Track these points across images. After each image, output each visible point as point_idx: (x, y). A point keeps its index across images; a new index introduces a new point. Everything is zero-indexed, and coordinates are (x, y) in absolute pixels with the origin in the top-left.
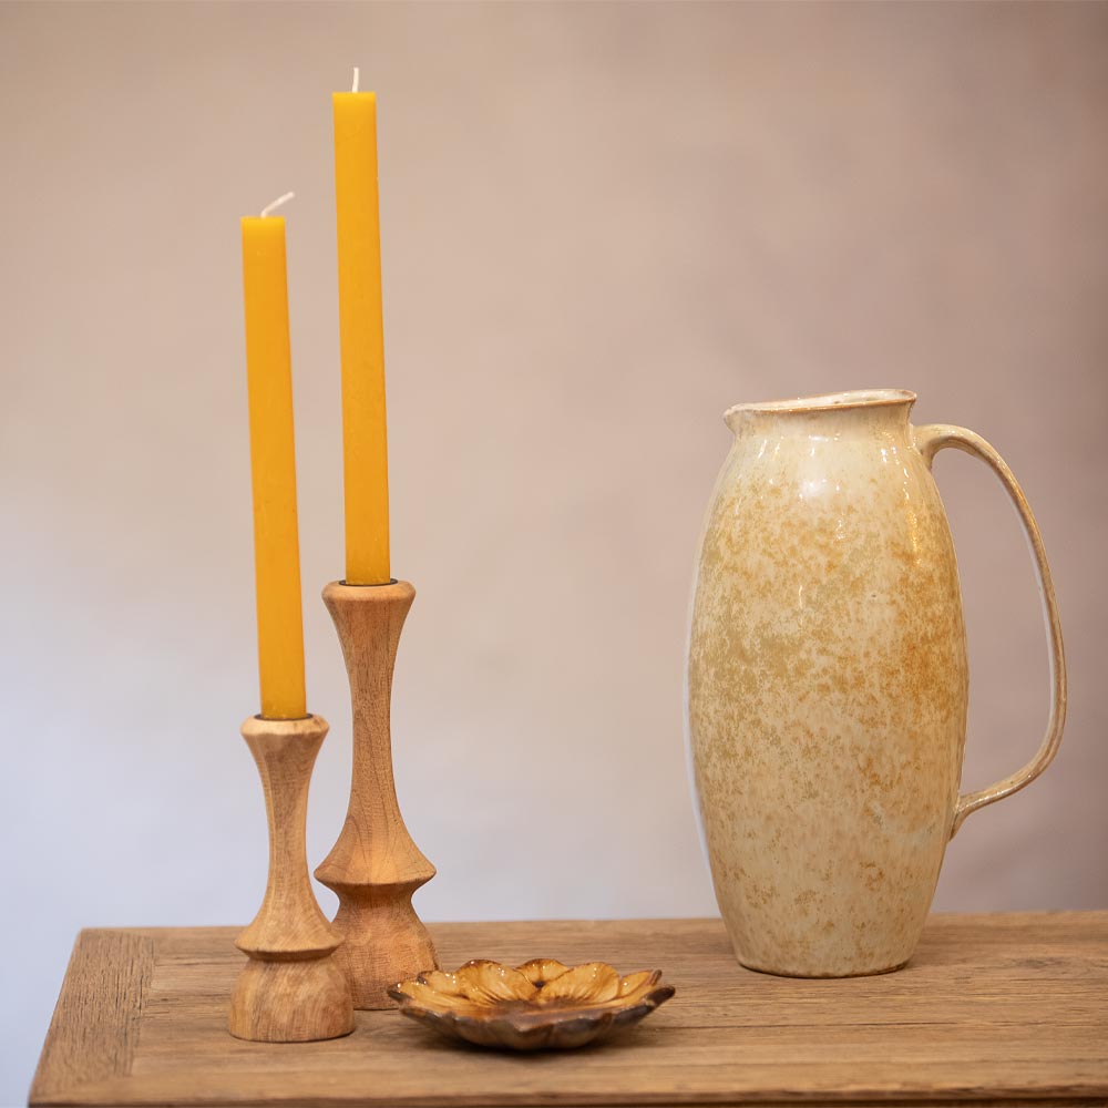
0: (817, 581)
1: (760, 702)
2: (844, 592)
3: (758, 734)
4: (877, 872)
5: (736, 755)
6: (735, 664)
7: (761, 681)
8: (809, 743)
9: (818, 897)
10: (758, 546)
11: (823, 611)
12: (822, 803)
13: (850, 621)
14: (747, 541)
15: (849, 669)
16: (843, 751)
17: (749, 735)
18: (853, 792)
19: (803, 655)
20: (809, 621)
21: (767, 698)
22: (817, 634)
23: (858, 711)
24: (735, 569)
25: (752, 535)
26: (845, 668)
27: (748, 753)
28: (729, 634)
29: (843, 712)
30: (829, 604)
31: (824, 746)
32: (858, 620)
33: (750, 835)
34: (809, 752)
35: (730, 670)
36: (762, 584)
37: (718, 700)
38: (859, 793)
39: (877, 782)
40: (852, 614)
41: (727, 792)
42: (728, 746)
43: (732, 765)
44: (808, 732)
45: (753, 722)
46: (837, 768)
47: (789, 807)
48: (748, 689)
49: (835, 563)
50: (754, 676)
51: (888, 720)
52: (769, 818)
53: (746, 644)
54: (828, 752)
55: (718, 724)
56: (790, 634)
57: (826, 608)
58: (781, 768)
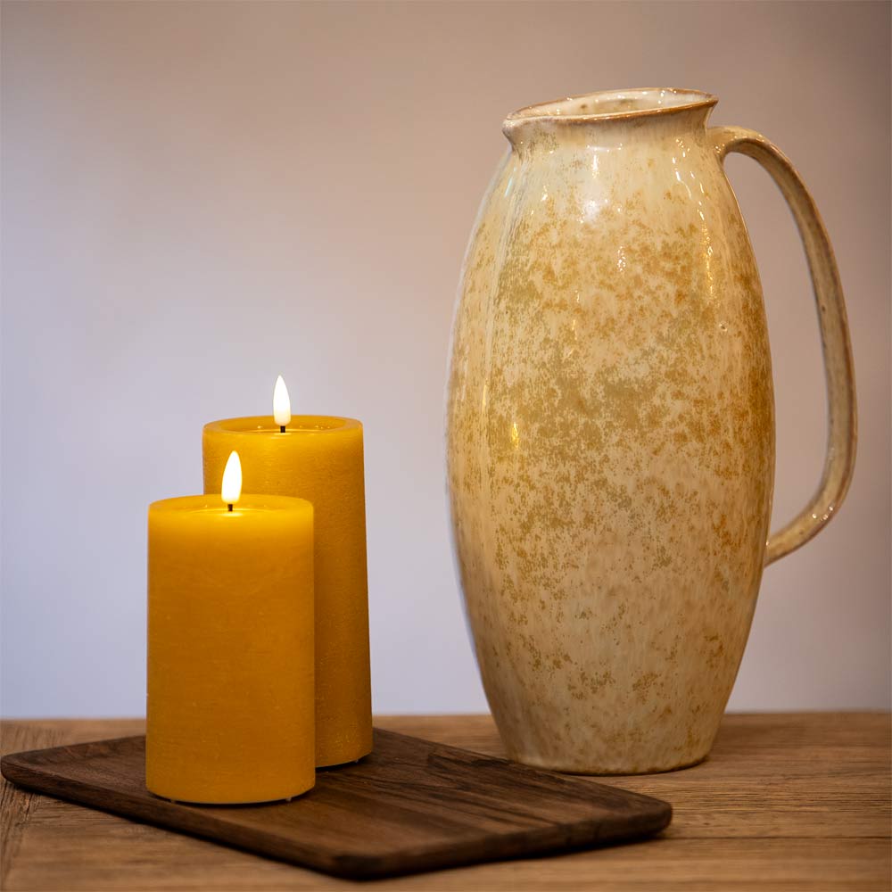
0: (666, 314)
1: (606, 459)
2: (696, 325)
3: (603, 494)
4: (718, 645)
5: (572, 522)
6: (570, 418)
7: (606, 435)
8: (665, 501)
9: (659, 680)
10: (593, 276)
11: (676, 348)
12: (675, 571)
13: (703, 357)
14: (576, 273)
15: (705, 413)
16: (699, 509)
17: (592, 499)
18: (706, 555)
19: (657, 401)
20: (662, 360)
21: (614, 453)
22: (671, 376)
23: (714, 461)
24: (562, 306)
25: (582, 265)
26: (701, 413)
27: (589, 520)
28: (561, 381)
29: (700, 464)
30: (681, 340)
31: (680, 505)
32: (711, 357)
33: (583, 614)
34: (664, 513)
35: (562, 425)
36: (603, 322)
37: (545, 460)
38: (712, 555)
39: (728, 542)
40: (705, 348)
41: (555, 567)
42: (560, 513)
43: (566, 536)
44: (664, 490)
45: (597, 483)
46: (692, 528)
47: (637, 578)
48: (590, 446)
49: (685, 291)
50: (597, 428)
51: (740, 470)
52: (612, 593)
53: (585, 393)
54: (684, 511)
55: (546, 488)
56: (640, 377)
57: (679, 346)
58: (630, 534)
